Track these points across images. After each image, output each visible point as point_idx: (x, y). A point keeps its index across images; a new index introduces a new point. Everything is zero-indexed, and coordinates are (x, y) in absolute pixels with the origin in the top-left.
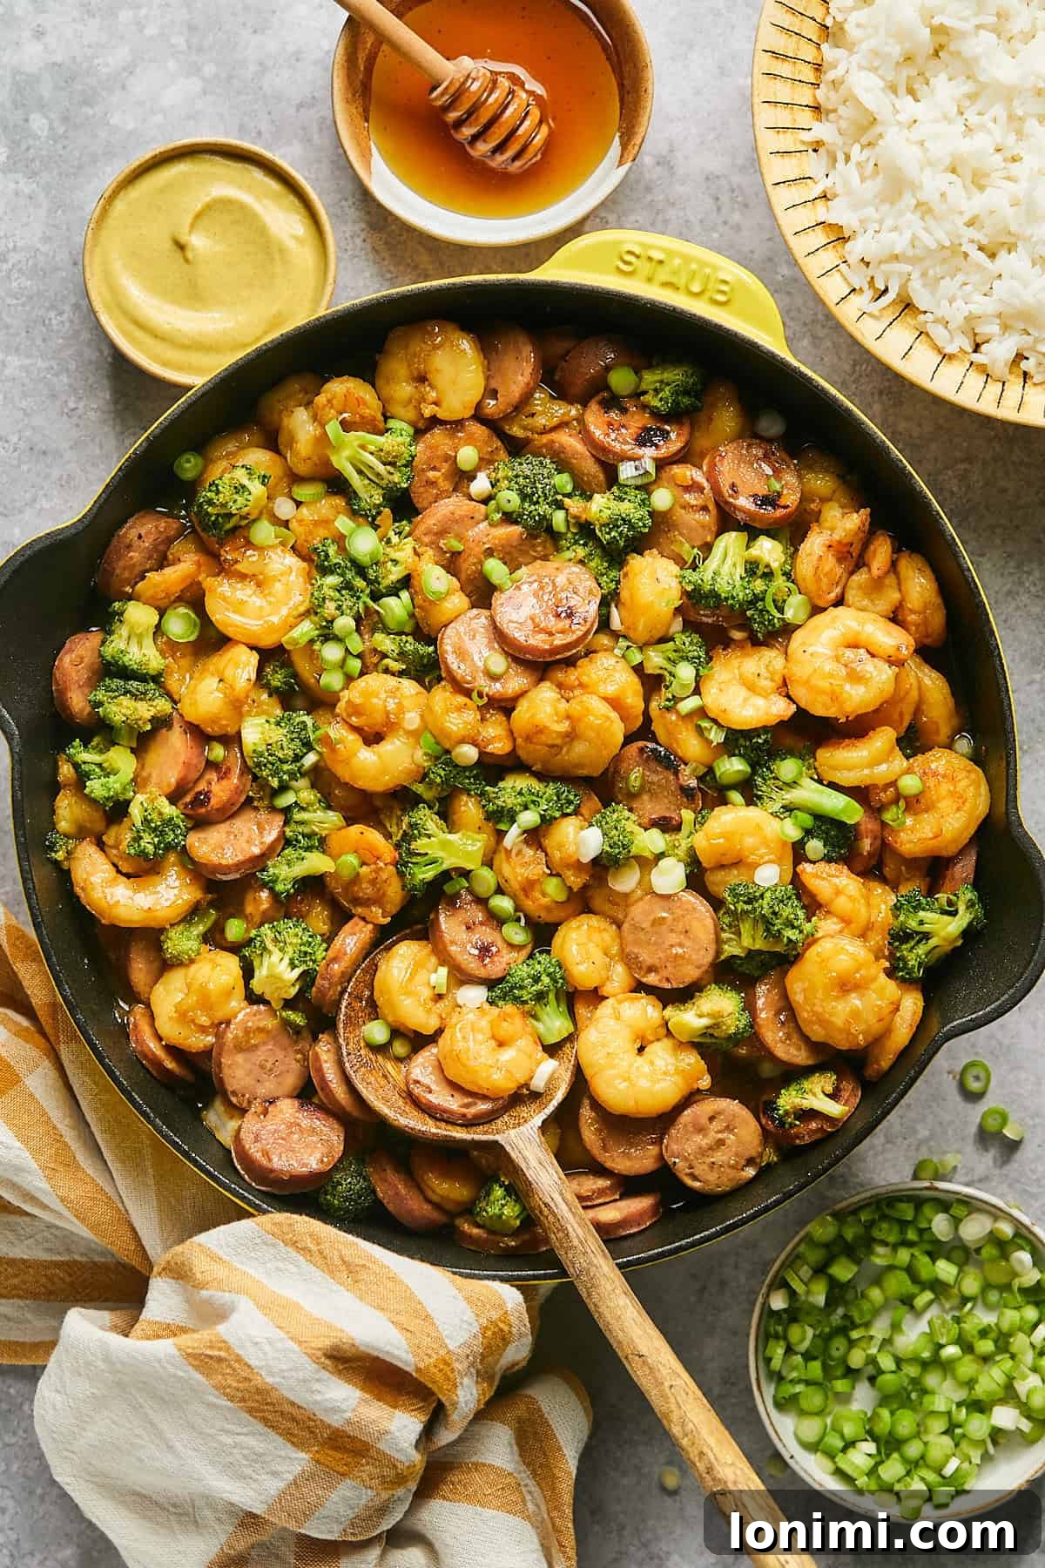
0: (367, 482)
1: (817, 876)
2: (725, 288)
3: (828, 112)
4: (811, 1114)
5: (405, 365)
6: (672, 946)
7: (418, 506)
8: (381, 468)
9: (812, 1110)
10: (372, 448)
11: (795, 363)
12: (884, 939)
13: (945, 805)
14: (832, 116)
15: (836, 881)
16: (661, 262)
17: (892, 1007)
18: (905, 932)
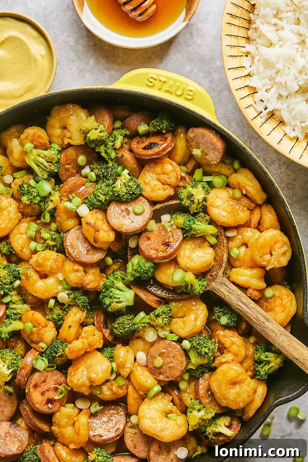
0: (41, 169)
1: (224, 336)
2: (190, 93)
3: (253, 40)
4: (220, 434)
5: (58, 122)
6: (168, 363)
7: (62, 179)
8: (46, 164)
9: (220, 432)
10: (42, 156)
11: (219, 125)
12: (251, 362)
13: (278, 309)
14: (254, 42)
15: (233, 339)
16: (165, 82)
17: (253, 391)
18: (260, 361)
